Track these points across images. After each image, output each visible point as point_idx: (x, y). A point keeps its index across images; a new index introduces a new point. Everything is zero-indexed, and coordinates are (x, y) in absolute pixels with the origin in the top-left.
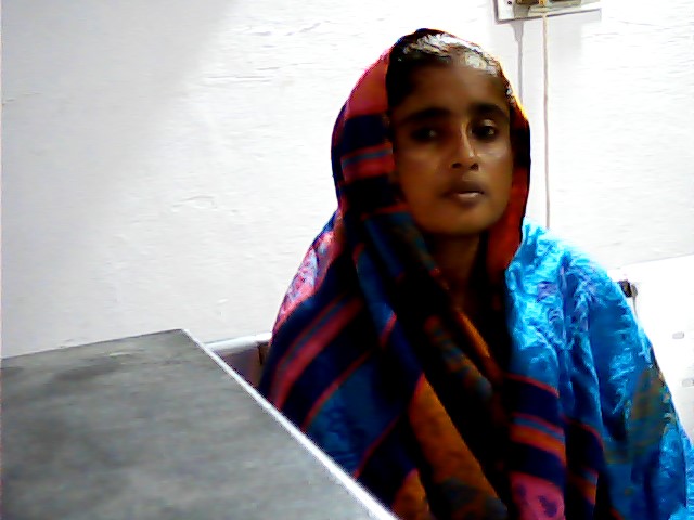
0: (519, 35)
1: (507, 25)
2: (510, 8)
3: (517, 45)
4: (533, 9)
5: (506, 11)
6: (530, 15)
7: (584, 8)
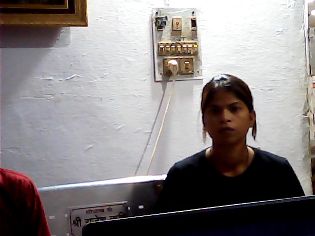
0: (164, 88)
1: (159, 83)
2: (161, 75)
3: (162, 92)
4: (171, 77)
5: (159, 77)
6: (170, 80)
7: (195, 78)
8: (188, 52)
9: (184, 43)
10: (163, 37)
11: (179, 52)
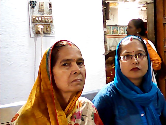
0: (35, 41)
1: (33, 38)
5: (33, 35)
6: (38, 36)
7: (51, 36)
8: (48, 21)
9: (46, 16)
10: (34, 12)
11: (43, 21)
